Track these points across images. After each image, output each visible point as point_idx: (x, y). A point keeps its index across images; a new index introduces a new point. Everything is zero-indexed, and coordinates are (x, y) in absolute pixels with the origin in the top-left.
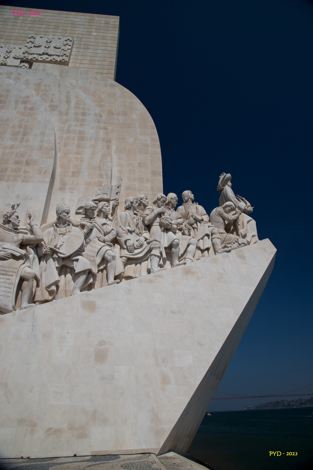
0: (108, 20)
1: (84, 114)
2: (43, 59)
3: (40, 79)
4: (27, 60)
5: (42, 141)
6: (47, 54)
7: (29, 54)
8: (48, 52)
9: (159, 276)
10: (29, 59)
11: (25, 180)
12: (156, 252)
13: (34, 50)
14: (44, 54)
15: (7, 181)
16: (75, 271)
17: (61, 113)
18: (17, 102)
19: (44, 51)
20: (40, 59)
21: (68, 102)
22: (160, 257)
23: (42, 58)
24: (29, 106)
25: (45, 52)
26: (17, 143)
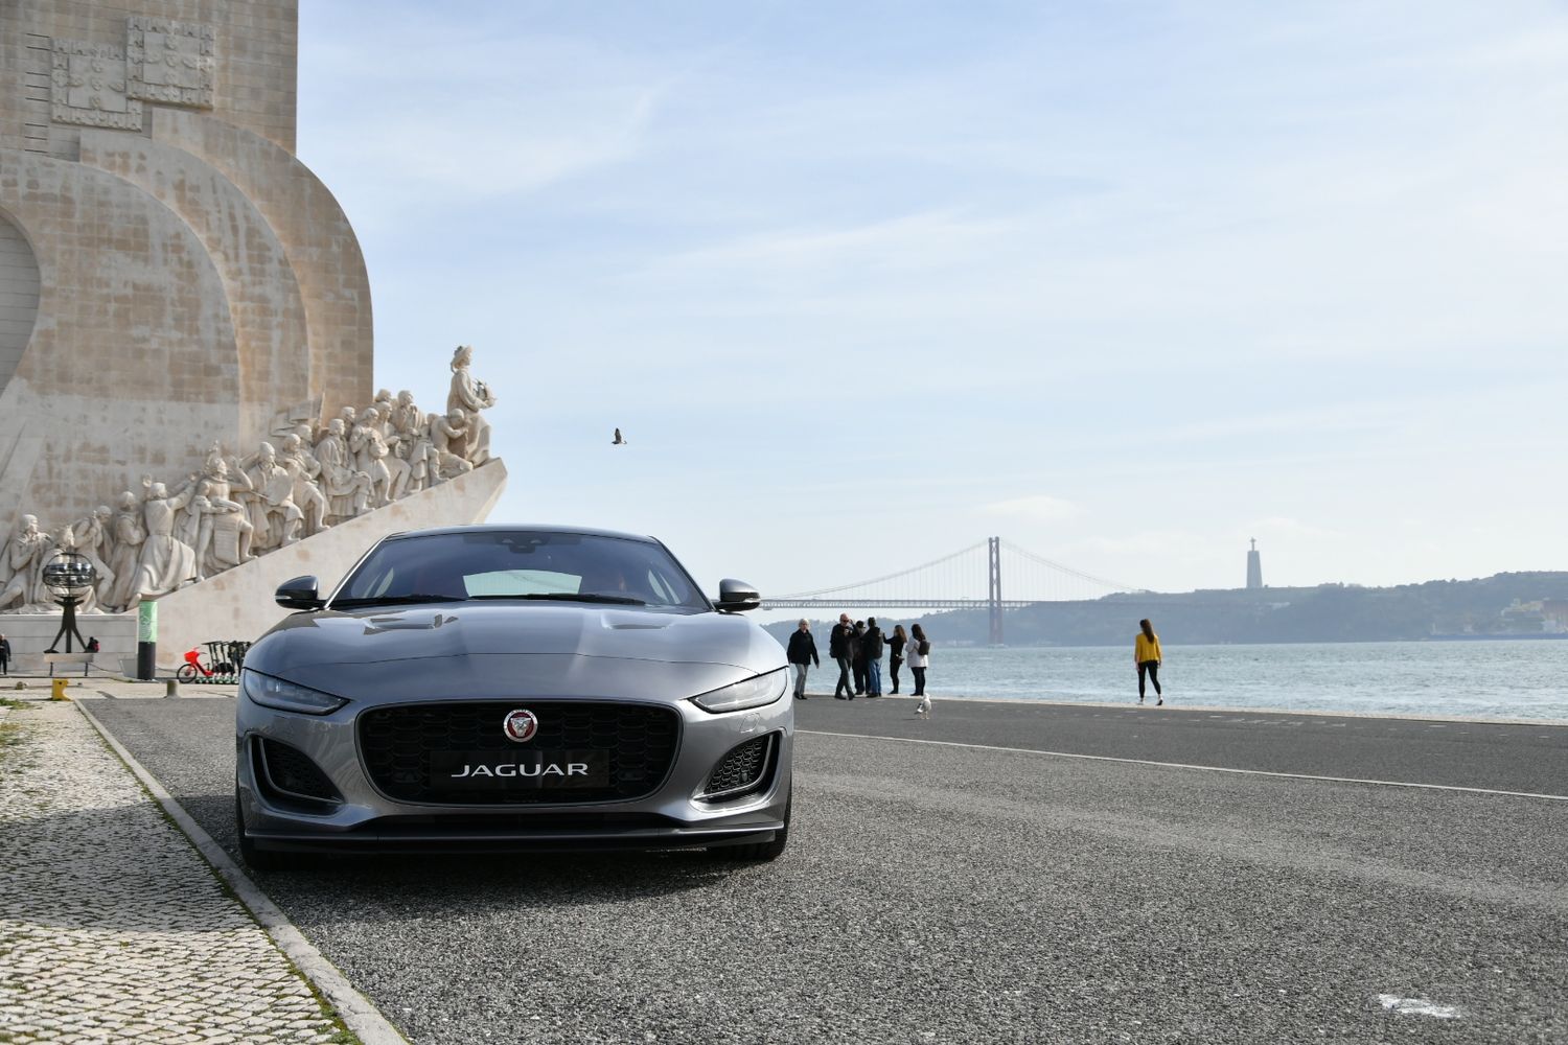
1: (262, 259)
2: (169, 99)
3: (182, 172)
4: (139, 98)
5: (219, 332)
6: (174, 85)
7: (140, 81)
8: (175, 81)
9: (369, 519)
10: (143, 97)
11: (211, 401)
12: (363, 490)
13: (148, 73)
14: (168, 84)
15: (188, 400)
16: (285, 519)
17: (227, 258)
18: (164, 245)
19: (168, 76)
20: (163, 99)
21: (235, 229)
22: (369, 495)
23: (167, 96)
24: (185, 257)
25: (170, 80)
26: (186, 336)
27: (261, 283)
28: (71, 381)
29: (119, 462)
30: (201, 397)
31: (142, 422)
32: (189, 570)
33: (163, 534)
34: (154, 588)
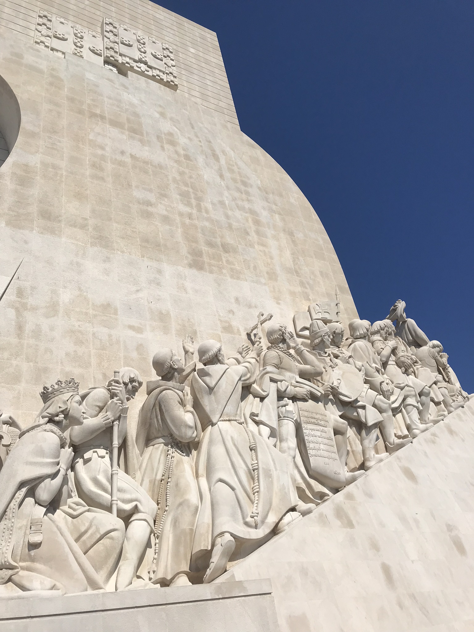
0: (203, 33)
1: (244, 183)
2: (141, 70)
4: (116, 62)
5: (227, 216)
6: (146, 63)
7: (116, 52)
8: (147, 61)
10: (120, 61)
11: (235, 276)
13: (123, 49)
14: (140, 61)
15: (211, 272)
19: (140, 56)
20: (136, 68)
21: (215, 157)
23: (140, 68)
25: (143, 59)
26: (194, 211)
27: (248, 200)
28: (60, 221)
29: (131, 327)
30: (224, 271)
31: (158, 284)
33: (236, 420)
34: (247, 524)
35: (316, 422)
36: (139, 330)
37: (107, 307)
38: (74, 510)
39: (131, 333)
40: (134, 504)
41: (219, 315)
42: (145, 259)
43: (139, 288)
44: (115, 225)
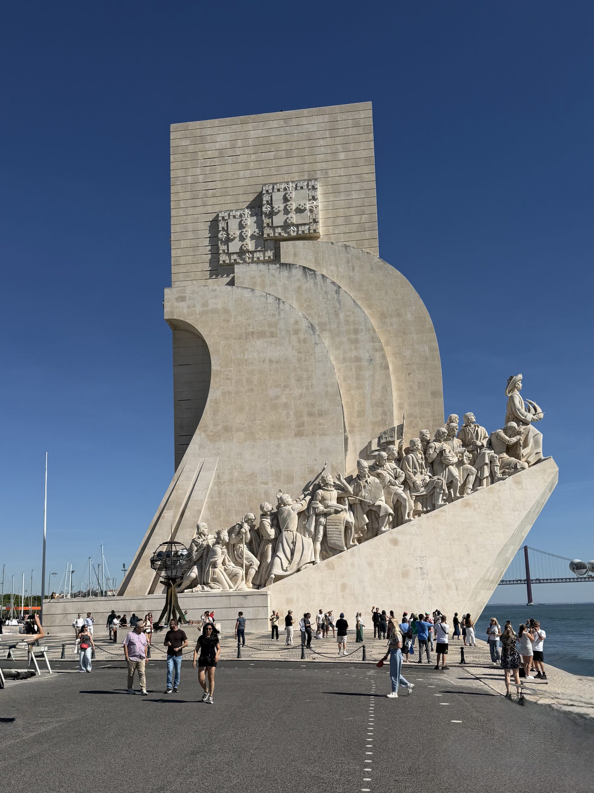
0: (356, 115)
2: (290, 235)
4: (271, 238)
5: (326, 385)
6: (293, 224)
7: (271, 227)
8: (293, 221)
9: (442, 511)
10: (274, 236)
11: (323, 434)
12: (439, 490)
13: (276, 220)
14: (289, 225)
15: (307, 436)
17: (332, 334)
18: (288, 331)
19: (288, 220)
20: (286, 235)
22: (444, 493)
23: (289, 233)
24: (302, 336)
25: (290, 222)
27: (356, 348)
28: (232, 431)
30: (317, 433)
32: (309, 555)
33: (290, 530)
34: (283, 570)
35: (334, 524)
36: (266, 483)
37: (253, 475)
38: (228, 567)
39: (263, 486)
40: (250, 563)
41: (308, 464)
42: (272, 439)
43: (267, 460)
44: (258, 422)
